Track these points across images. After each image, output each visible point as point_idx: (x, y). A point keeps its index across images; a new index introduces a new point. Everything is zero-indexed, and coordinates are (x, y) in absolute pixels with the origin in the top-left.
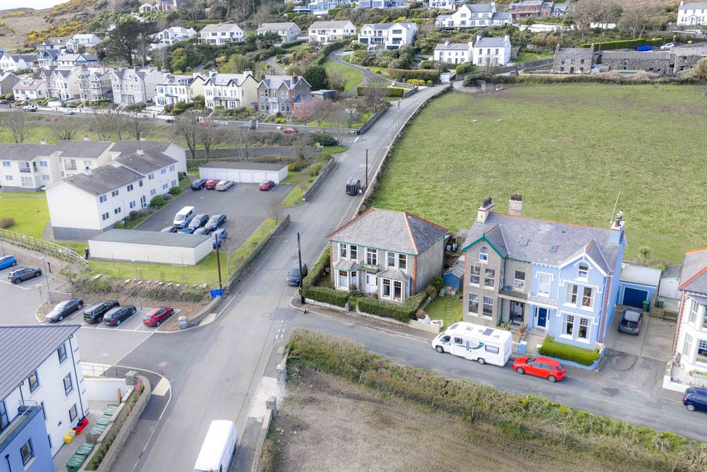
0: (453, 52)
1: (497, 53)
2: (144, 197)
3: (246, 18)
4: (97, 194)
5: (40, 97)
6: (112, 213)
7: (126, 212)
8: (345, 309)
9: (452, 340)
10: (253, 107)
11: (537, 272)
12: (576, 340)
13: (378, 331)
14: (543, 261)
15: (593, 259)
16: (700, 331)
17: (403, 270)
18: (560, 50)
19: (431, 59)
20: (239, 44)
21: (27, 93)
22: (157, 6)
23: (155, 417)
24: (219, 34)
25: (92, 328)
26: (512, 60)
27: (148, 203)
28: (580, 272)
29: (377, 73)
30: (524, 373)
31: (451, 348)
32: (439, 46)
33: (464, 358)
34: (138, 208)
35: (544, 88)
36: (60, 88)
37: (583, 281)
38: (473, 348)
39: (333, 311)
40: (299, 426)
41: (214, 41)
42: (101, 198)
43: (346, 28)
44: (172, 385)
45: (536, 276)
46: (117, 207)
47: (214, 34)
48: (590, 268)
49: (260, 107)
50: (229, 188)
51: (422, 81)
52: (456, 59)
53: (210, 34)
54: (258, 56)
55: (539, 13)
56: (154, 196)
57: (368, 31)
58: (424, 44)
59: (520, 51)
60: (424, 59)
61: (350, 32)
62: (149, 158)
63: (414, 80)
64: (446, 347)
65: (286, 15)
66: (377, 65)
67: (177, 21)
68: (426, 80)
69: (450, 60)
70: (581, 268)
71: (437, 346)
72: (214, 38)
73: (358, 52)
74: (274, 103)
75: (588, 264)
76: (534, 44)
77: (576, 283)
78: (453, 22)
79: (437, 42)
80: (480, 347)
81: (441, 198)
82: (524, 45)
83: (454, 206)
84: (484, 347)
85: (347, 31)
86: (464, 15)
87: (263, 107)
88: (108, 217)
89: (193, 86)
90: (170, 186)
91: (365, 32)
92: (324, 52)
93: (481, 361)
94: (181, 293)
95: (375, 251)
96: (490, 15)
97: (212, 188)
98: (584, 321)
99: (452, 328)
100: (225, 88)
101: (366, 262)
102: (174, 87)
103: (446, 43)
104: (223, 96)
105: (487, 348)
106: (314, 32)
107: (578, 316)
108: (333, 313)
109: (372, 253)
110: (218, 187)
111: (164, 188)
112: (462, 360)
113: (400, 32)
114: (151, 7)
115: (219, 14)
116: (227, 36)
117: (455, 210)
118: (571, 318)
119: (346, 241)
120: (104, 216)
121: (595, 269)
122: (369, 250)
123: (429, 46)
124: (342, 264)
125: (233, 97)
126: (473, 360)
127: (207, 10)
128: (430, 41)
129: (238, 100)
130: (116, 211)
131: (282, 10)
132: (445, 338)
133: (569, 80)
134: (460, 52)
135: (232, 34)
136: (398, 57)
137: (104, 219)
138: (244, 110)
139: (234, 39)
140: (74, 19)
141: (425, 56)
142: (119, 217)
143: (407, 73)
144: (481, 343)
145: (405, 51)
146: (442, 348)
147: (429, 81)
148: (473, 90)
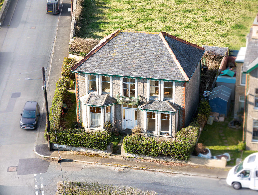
8: (107, 152)
9: (253, 173)
13: (156, 173)
31: (251, 183)
39: (92, 155)
64: (245, 183)
71: (233, 183)
81: (160, 11)
83: (178, 20)
95: (133, 81)
99: (249, 161)
101: (122, 93)
108: (94, 159)
109: (129, 83)
117: (181, 24)
119: (96, 71)
122: (125, 80)
124: (93, 99)
132: (242, 173)
146: (240, 184)
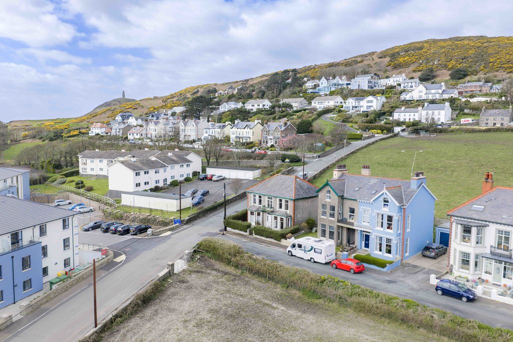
0: (407, 114)
1: (439, 114)
2: (166, 179)
3: (276, 97)
4: (135, 170)
5: (141, 137)
6: (142, 184)
7: (152, 185)
8: (247, 234)
9: (297, 246)
10: (259, 142)
11: (362, 207)
12: (384, 255)
14: (364, 200)
15: (391, 195)
16: (460, 244)
17: (287, 211)
18: (485, 111)
19: (391, 118)
20: (266, 111)
21: (135, 135)
22: (226, 92)
23: (108, 270)
24: (256, 105)
25: (103, 234)
26: (452, 119)
27: (168, 183)
28: (385, 205)
29: (351, 127)
30: (336, 268)
31: (297, 252)
32: (397, 110)
33: (303, 258)
34: (161, 184)
35: (467, 135)
36: (152, 132)
37: (386, 211)
38: (308, 251)
39: (240, 235)
40: (182, 281)
41: (252, 110)
42: (136, 173)
43: (336, 101)
44: (126, 258)
45: (361, 210)
46: (146, 181)
47: (253, 106)
48: (390, 201)
49: (262, 142)
50: (221, 180)
51: (380, 131)
52: (410, 119)
53: (251, 105)
54: (275, 116)
55: (480, 91)
56: (173, 180)
57: (351, 102)
58: (388, 109)
59: (459, 114)
60: (386, 119)
61: (339, 103)
62: (174, 158)
63: (374, 130)
64: (294, 252)
65: (301, 95)
66: (351, 122)
67: (233, 99)
68: (383, 130)
69: (405, 119)
70: (385, 201)
71: (289, 252)
72: (253, 108)
73: (340, 114)
74: (271, 139)
75: (388, 198)
76: (470, 109)
77: (382, 213)
78: (413, 96)
79: (397, 107)
80: (311, 249)
82: (462, 110)
84: (313, 249)
85: (337, 102)
86: (421, 92)
87: (264, 141)
88: (139, 186)
89: (225, 129)
90: (185, 176)
91: (349, 102)
92: (317, 114)
93: (312, 260)
94: (158, 221)
95: (271, 199)
96: (440, 91)
97: (211, 179)
98: (388, 240)
100: (243, 130)
101: (267, 206)
102: (214, 130)
103: (403, 109)
104: (241, 135)
105: (316, 250)
106: (315, 103)
107: (385, 237)
109: (270, 200)
110: (214, 178)
111: (181, 177)
112: (301, 260)
113: (371, 102)
114: (223, 92)
115: (260, 95)
116: (261, 107)
118: (381, 238)
119: (257, 192)
120: (137, 184)
121: (392, 201)
122: (269, 198)
123: (391, 111)
124: (252, 207)
125: (247, 136)
126: (308, 260)
127: (254, 93)
128: (392, 107)
129: (250, 138)
130: (145, 183)
131: (299, 92)
132: (293, 245)
133: (488, 131)
134: (412, 114)
135: (264, 105)
136: (367, 117)
137: (137, 186)
138: (252, 143)
139: (265, 109)
140: (177, 100)
141: (388, 118)
142: (148, 187)
143: (369, 126)
144: (312, 247)
145: (372, 113)
146: (291, 252)
147: (384, 131)
148: (413, 136)
